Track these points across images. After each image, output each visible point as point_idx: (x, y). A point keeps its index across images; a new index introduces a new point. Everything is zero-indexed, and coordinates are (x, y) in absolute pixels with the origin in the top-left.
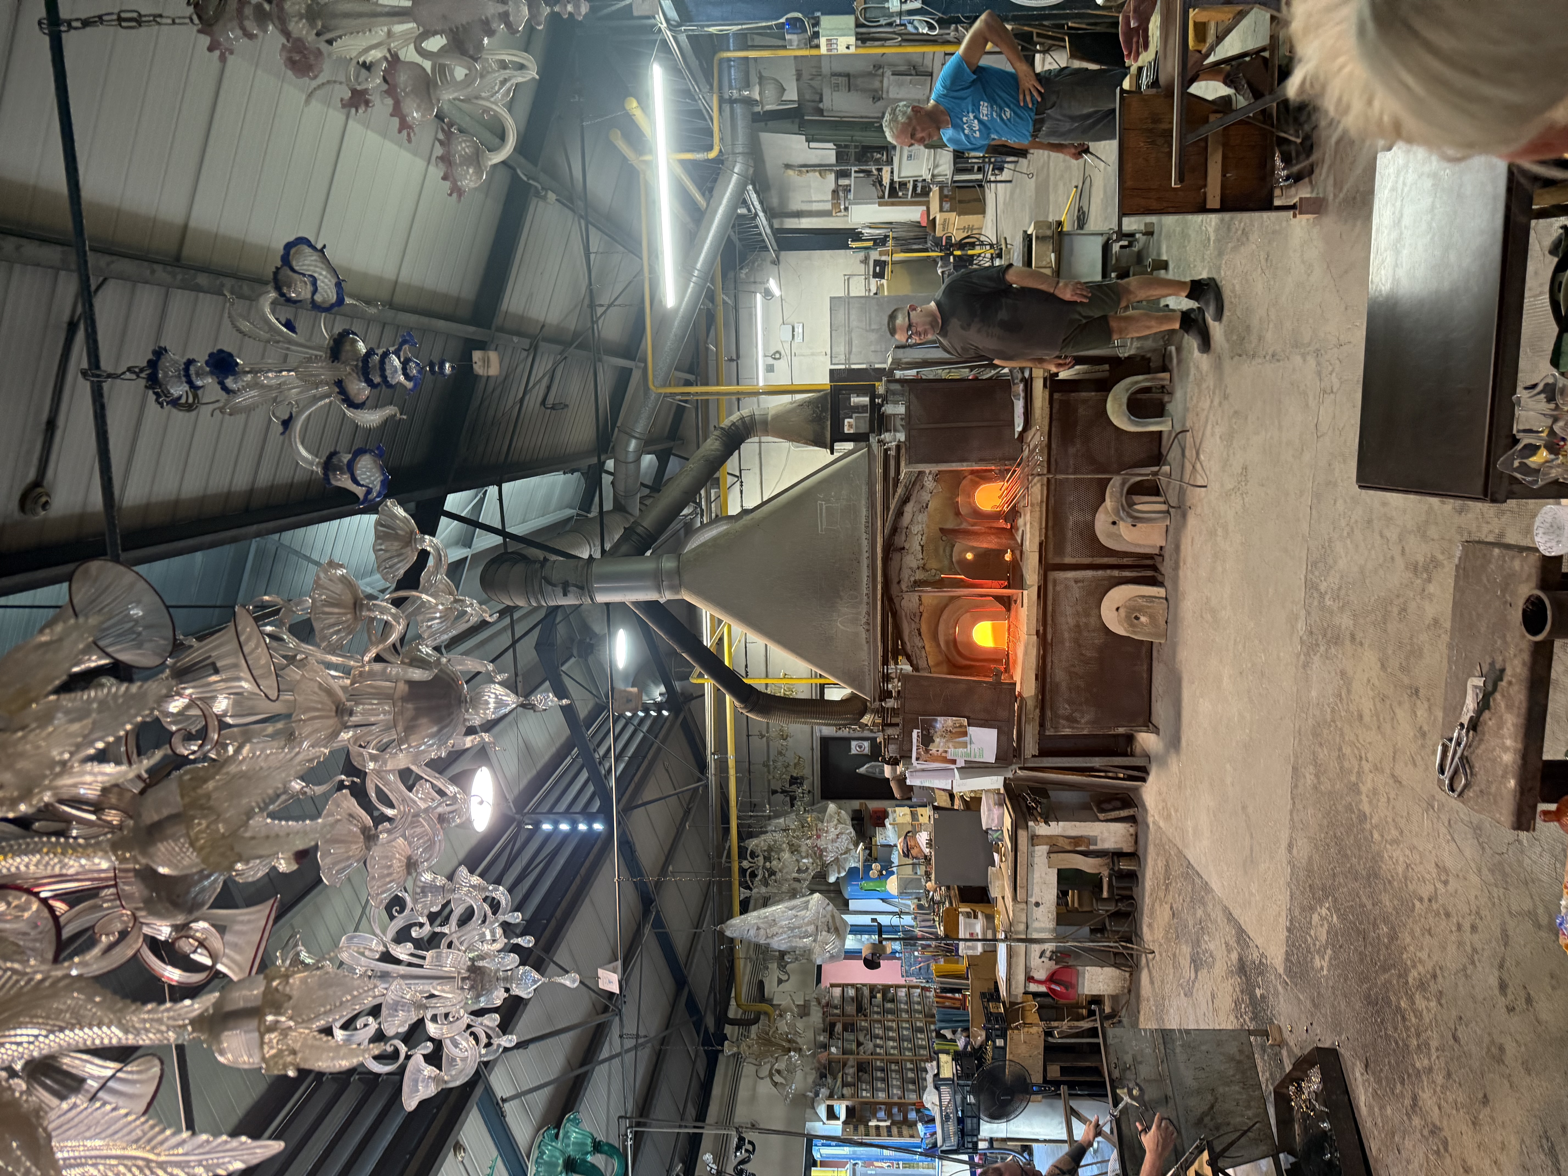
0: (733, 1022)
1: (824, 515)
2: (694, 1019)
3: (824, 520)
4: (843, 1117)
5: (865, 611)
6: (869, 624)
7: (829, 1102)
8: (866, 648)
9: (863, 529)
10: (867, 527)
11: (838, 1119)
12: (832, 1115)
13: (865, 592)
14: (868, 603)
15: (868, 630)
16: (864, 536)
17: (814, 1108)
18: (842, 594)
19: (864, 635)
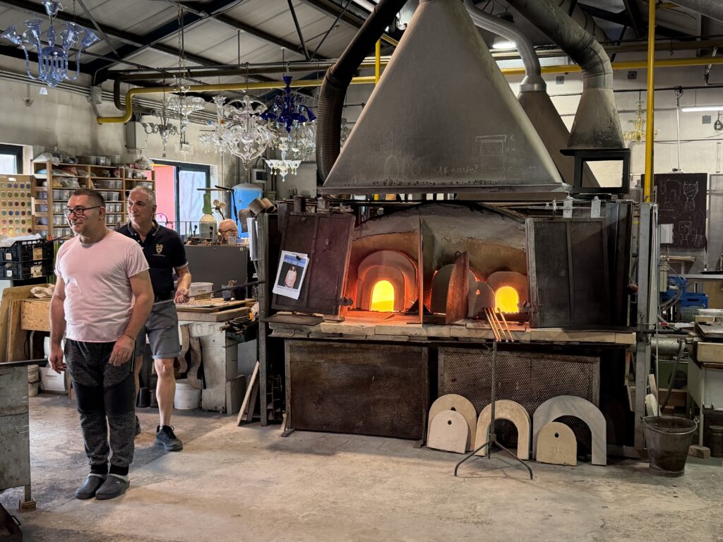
0: (117, 87)
1: (494, 141)
2: (116, 53)
3: (490, 141)
4: (38, 176)
5: (403, 181)
6: (391, 185)
7: (48, 165)
8: (370, 182)
9: (479, 179)
10: (481, 182)
11: (36, 172)
12: (39, 167)
13: (420, 181)
14: (409, 184)
15: (385, 184)
16: (472, 180)
17: (45, 152)
18: (419, 159)
19: (381, 180)
